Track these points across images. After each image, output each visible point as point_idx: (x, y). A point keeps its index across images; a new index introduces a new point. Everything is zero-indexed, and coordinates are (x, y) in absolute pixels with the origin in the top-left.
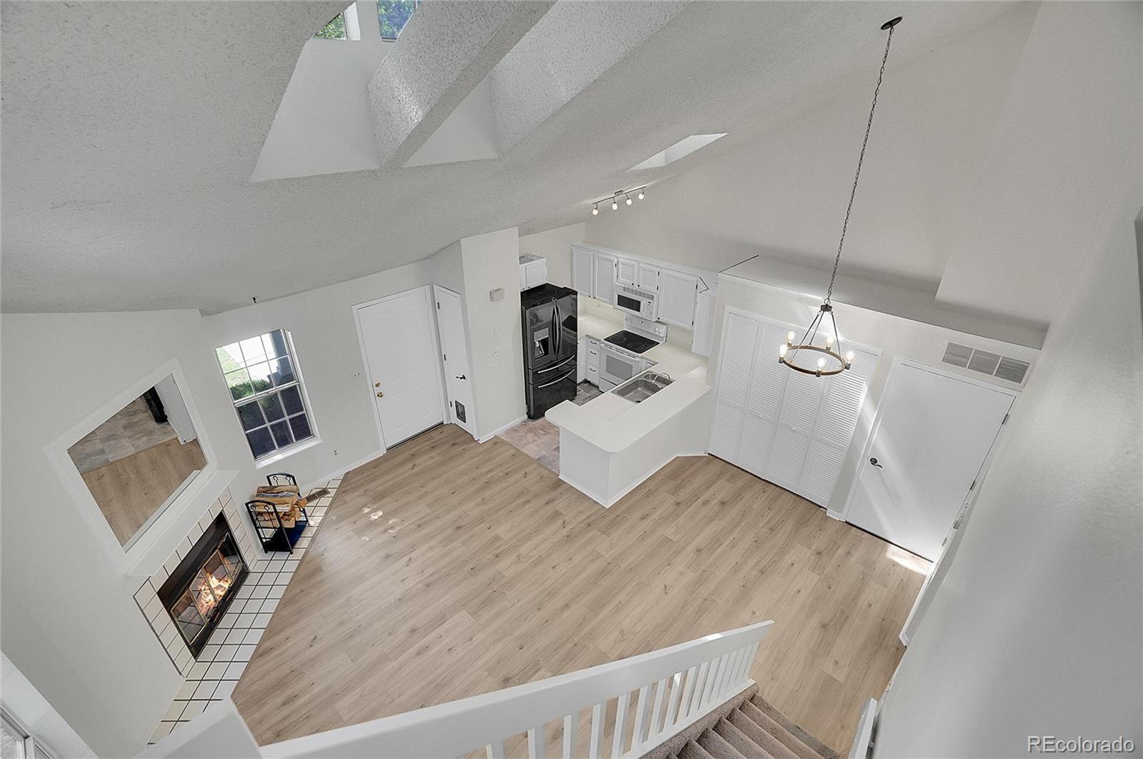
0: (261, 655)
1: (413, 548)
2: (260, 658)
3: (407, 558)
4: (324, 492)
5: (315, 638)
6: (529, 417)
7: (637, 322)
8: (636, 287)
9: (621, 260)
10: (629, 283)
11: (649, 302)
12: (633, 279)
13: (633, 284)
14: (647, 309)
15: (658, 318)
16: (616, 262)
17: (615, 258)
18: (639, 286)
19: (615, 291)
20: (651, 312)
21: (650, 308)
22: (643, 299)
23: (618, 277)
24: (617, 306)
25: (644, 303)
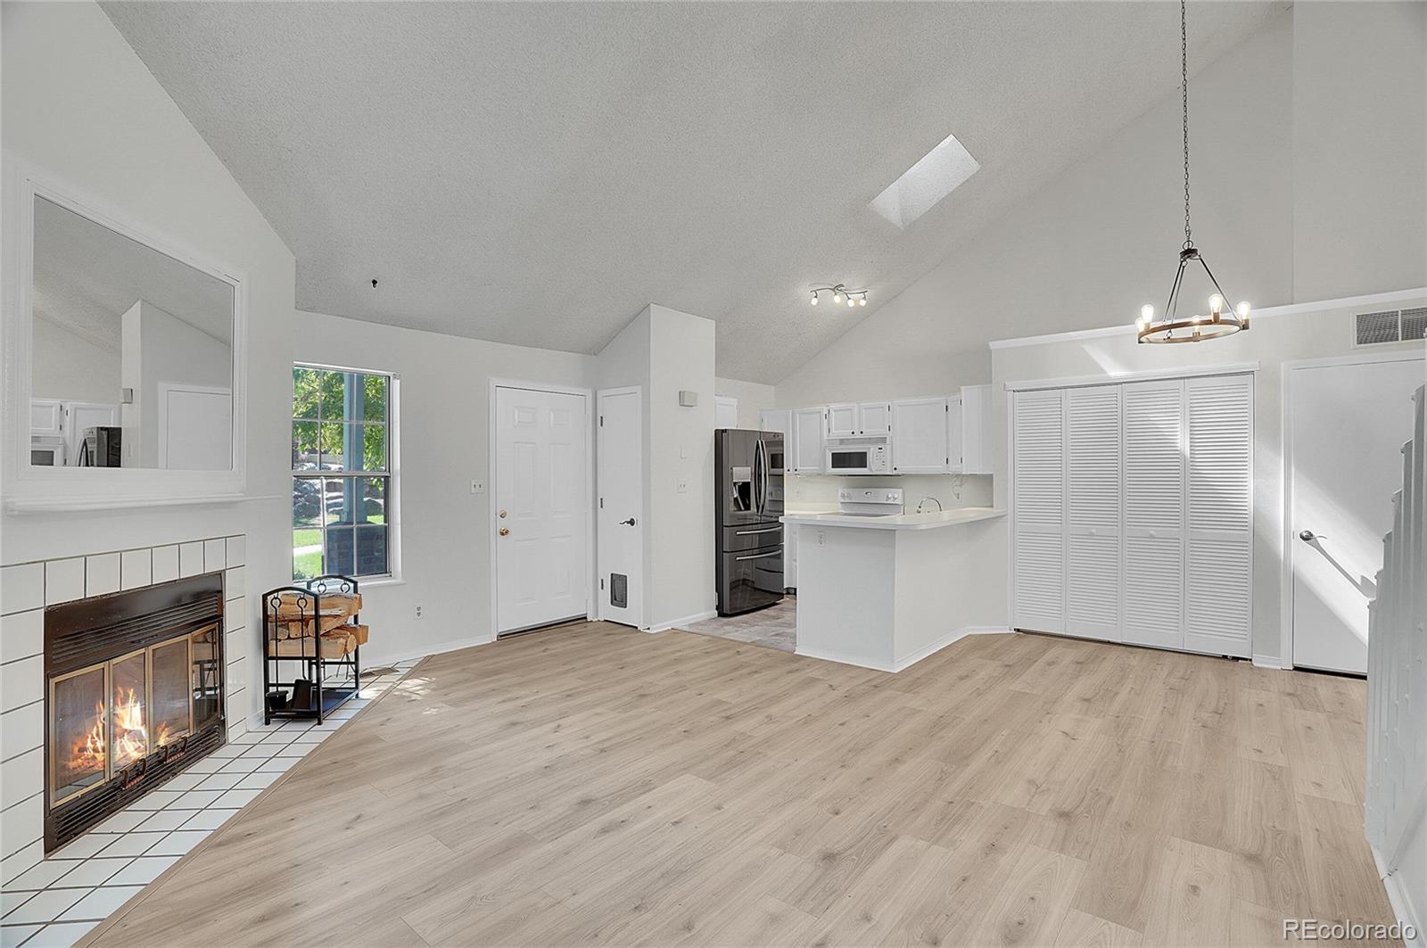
0: (220, 845)
1: (563, 715)
2: (217, 849)
3: (553, 725)
4: (391, 670)
5: (359, 817)
6: (721, 615)
7: (859, 495)
8: (858, 435)
9: (833, 406)
10: (846, 434)
11: (880, 449)
12: (852, 427)
13: (853, 433)
14: (877, 460)
15: (895, 469)
16: (826, 411)
17: (824, 407)
18: (861, 432)
19: (827, 450)
20: (884, 462)
21: (882, 456)
22: (872, 447)
23: (829, 431)
24: (832, 470)
25: (873, 452)
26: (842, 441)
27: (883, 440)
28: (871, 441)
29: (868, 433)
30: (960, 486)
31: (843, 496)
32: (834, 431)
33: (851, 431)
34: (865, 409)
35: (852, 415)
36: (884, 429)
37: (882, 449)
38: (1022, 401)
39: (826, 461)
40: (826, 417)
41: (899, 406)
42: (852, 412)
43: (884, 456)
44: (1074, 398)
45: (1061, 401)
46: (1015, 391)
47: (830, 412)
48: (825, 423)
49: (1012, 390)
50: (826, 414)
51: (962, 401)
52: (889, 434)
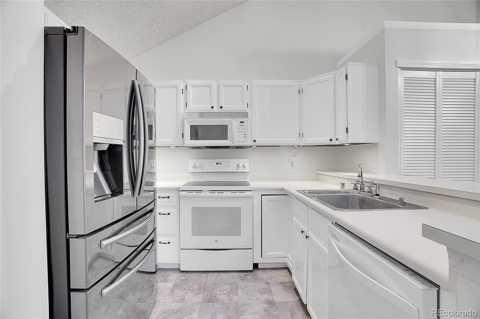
7: (209, 165)
8: (216, 109)
9: (190, 82)
10: (206, 108)
11: (241, 122)
12: (210, 102)
13: (212, 107)
14: (239, 132)
15: (255, 141)
16: (182, 86)
17: (181, 82)
18: (221, 107)
19: (186, 122)
20: (245, 134)
21: (243, 129)
22: (232, 121)
23: (186, 105)
24: (189, 142)
25: (234, 125)
26: (202, 115)
27: (245, 115)
28: (231, 115)
29: (227, 108)
30: (294, 156)
31: (195, 167)
32: (192, 105)
33: (210, 106)
34: (224, 86)
35: (210, 90)
36: (243, 105)
37: (243, 122)
38: (406, 79)
39: (183, 133)
40: (183, 92)
41: (256, 86)
42: (210, 89)
43: (245, 129)
44: (444, 80)
45: (435, 81)
46: (403, 69)
47: (186, 88)
48: (182, 96)
49: (401, 68)
50: (182, 89)
51: (346, 76)
52: (248, 110)
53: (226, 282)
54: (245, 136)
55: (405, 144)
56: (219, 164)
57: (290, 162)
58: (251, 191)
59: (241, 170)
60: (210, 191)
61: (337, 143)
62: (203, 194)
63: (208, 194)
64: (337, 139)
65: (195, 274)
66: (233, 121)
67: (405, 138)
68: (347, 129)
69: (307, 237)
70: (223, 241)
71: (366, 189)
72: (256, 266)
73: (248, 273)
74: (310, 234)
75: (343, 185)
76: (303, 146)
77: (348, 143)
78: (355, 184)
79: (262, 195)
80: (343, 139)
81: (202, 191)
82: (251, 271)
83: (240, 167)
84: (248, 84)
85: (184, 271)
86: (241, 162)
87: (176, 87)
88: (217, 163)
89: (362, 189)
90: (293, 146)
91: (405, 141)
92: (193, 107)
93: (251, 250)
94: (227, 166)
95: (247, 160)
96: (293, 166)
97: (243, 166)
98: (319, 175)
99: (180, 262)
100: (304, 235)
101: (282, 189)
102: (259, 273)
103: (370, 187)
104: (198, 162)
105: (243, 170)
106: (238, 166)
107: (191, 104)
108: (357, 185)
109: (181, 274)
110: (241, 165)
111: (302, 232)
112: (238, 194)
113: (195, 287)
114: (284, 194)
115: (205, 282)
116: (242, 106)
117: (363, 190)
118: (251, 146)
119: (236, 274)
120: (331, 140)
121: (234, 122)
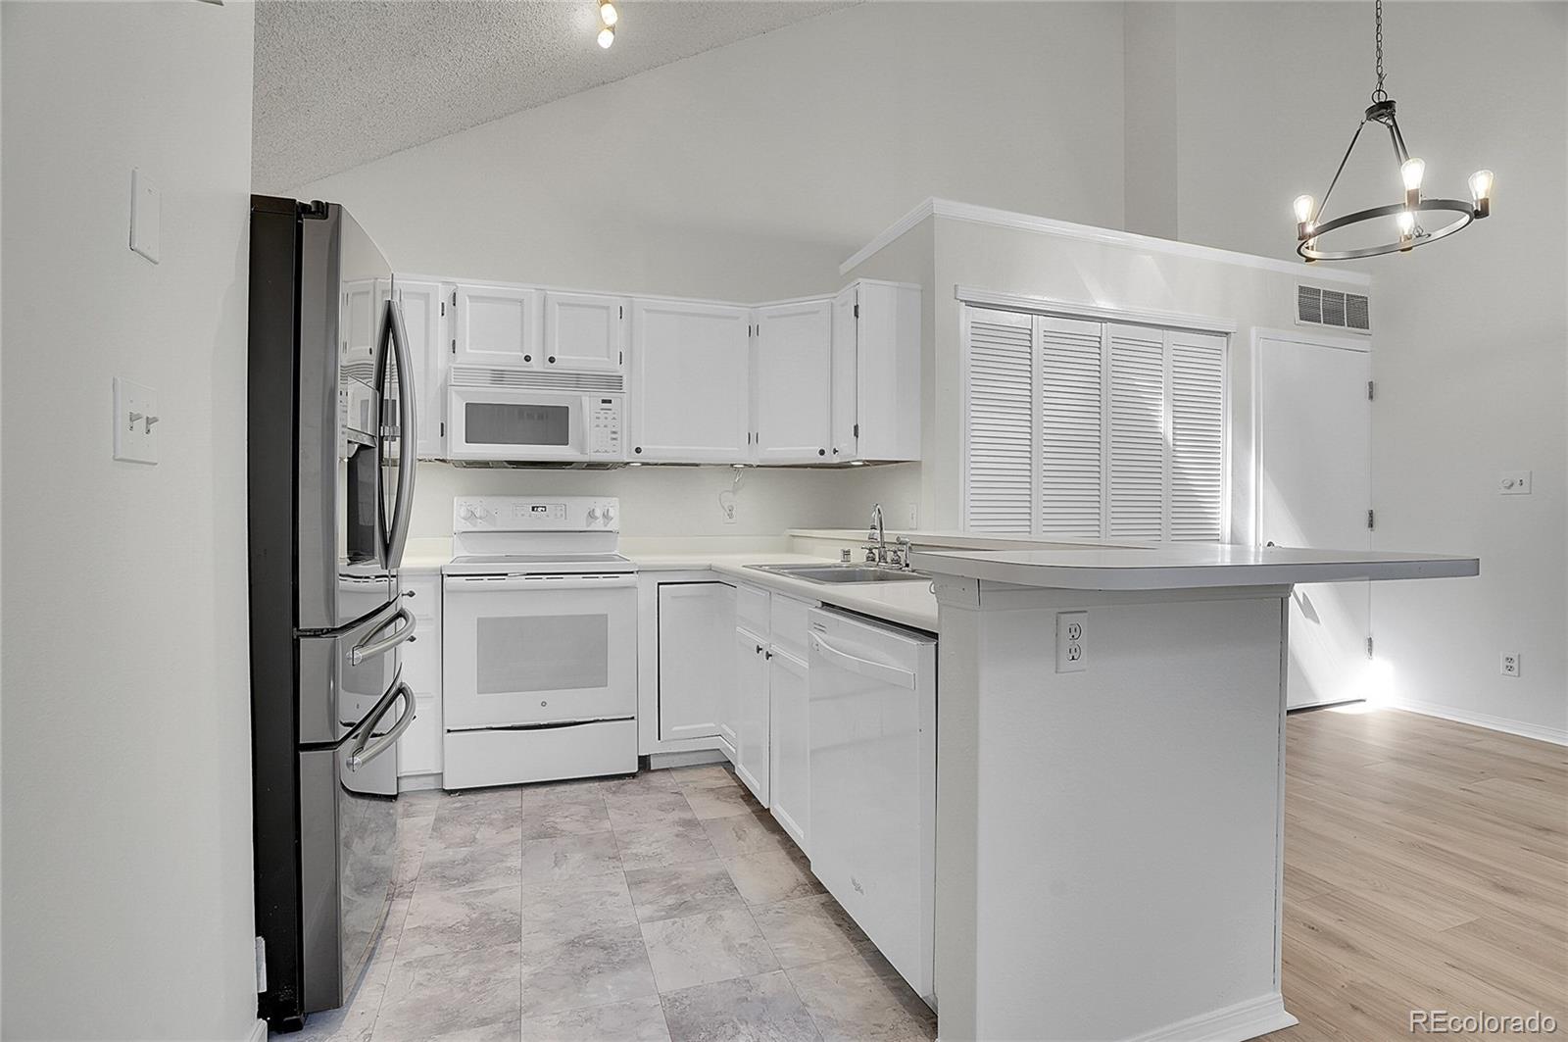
7: (512, 512)
8: (536, 365)
9: (466, 286)
10: (509, 357)
11: (604, 401)
12: (522, 343)
13: (527, 359)
14: (597, 426)
15: (638, 450)
16: (443, 296)
17: (440, 284)
18: (552, 360)
19: (453, 393)
20: (614, 433)
21: (609, 419)
22: (581, 396)
23: (454, 348)
24: (460, 448)
25: (585, 409)
26: (499, 377)
27: (615, 383)
28: (578, 380)
29: (567, 362)
31: (471, 516)
32: (471, 349)
33: (521, 354)
34: (559, 304)
35: (522, 312)
36: (609, 357)
37: (610, 402)
38: (976, 325)
39: (442, 424)
40: (445, 312)
41: (646, 310)
42: (522, 309)
43: (614, 418)
44: (1048, 334)
45: (1031, 335)
46: (969, 303)
47: (454, 300)
48: (440, 325)
49: (966, 301)
50: (443, 304)
51: (856, 307)
52: (621, 370)
53: (575, 801)
54: (614, 436)
55: (973, 465)
56: (540, 509)
57: (723, 507)
58: (632, 572)
59: (598, 525)
60: (528, 574)
61: (836, 460)
62: (507, 581)
63: (523, 581)
64: (835, 451)
65: (488, 795)
66: (583, 398)
67: (973, 453)
68: (856, 428)
69: (768, 656)
70: (563, 704)
71: (890, 556)
72: (644, 762)
73: (627, 780)
74: (774, 649)
75: (847, 553)
76: (758, 466)
77: (858, 461)
78: (870, 549)
79: (659, 584)
80: (849, 451)
81: (506, 575)
82: (633, 775)
83: (596, 518)
84: (622, 302)
85: (455, 791)
86: (599, 505)
87: (426, 297)
88: (533, 508)
89: (883, 558)
90: (732, 465)
91: (973, 459)
92: (471, 353)
93: (632, 721)
94: (562, 515)
95: (615, 501)
96: (731, 516)
97: (606, 516)
98: (796, 540)
99: (443, 769)
100: (763, 654)
101: (710, 569)
102: (654, 779)
103: (895, 552)
104: (479, 504)
105: (606, 526)
106: (591, 515)
107: (467, 347)
108: (874, 551)
109: (448, 799)
110: (598, 513)
111: (759, 649)
112: (601, 580)
113: (495, 816)
114: (715, 579)
115: (519, 805)
116: (606, 359)
117: (885, 559)
118: (629, 463)
119: (597, 784)
120: (822, 452)
121: (586, 400)
